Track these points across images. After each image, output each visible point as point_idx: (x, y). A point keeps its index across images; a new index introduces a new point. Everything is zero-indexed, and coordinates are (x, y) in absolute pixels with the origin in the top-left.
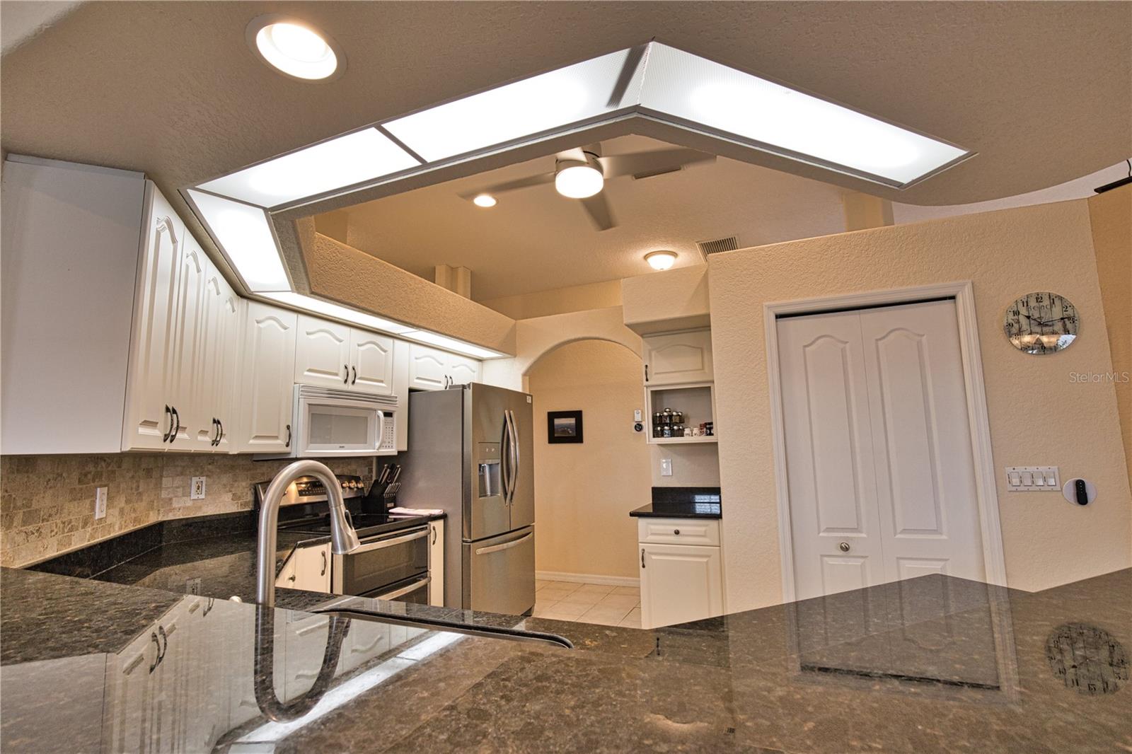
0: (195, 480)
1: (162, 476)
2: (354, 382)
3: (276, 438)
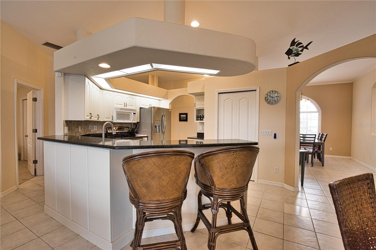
1: (89, 125)
2: (126, 106)
3: (110, 118)
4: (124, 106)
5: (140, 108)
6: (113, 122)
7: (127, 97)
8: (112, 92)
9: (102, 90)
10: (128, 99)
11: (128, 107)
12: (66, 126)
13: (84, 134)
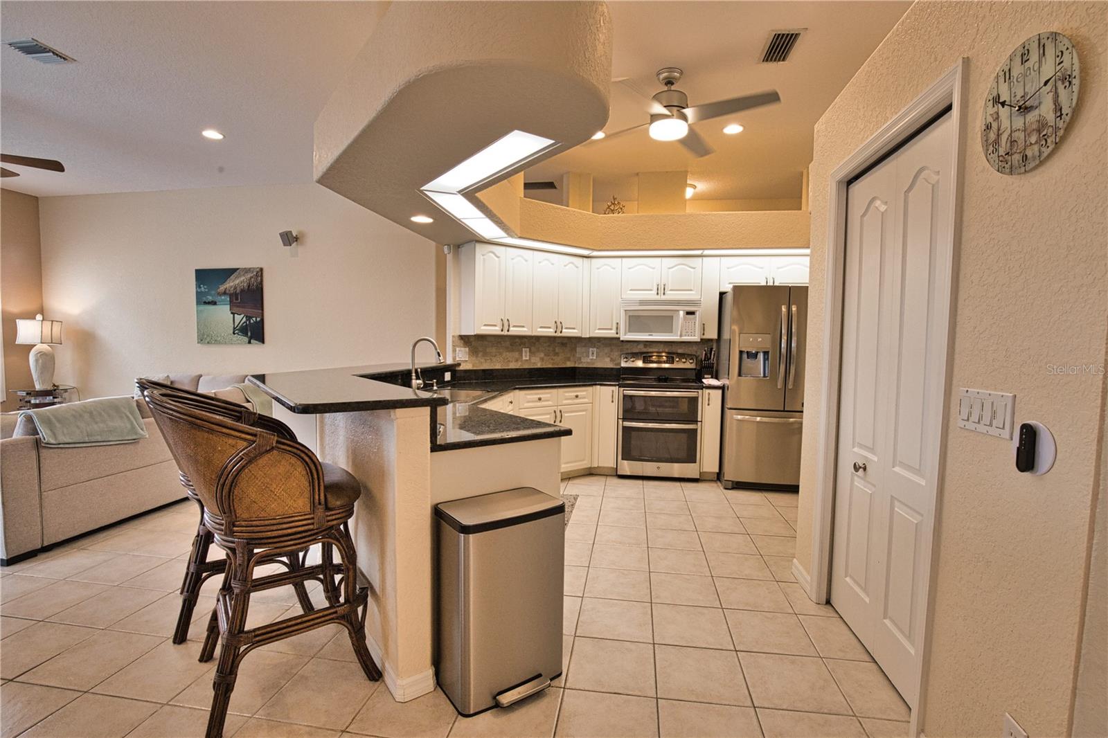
0: (591, 349)
1: (576, 347)
2: (664, 294)
3: (611, 329)
4: (658, 294)
5: (721, 293)
6: (621, 338)
7: (669, 267)
8: (619, 260)
9: (589, 259)
10: (670, 270)
11: (671, 295)
12: (462, 345)
13: (550, 366)
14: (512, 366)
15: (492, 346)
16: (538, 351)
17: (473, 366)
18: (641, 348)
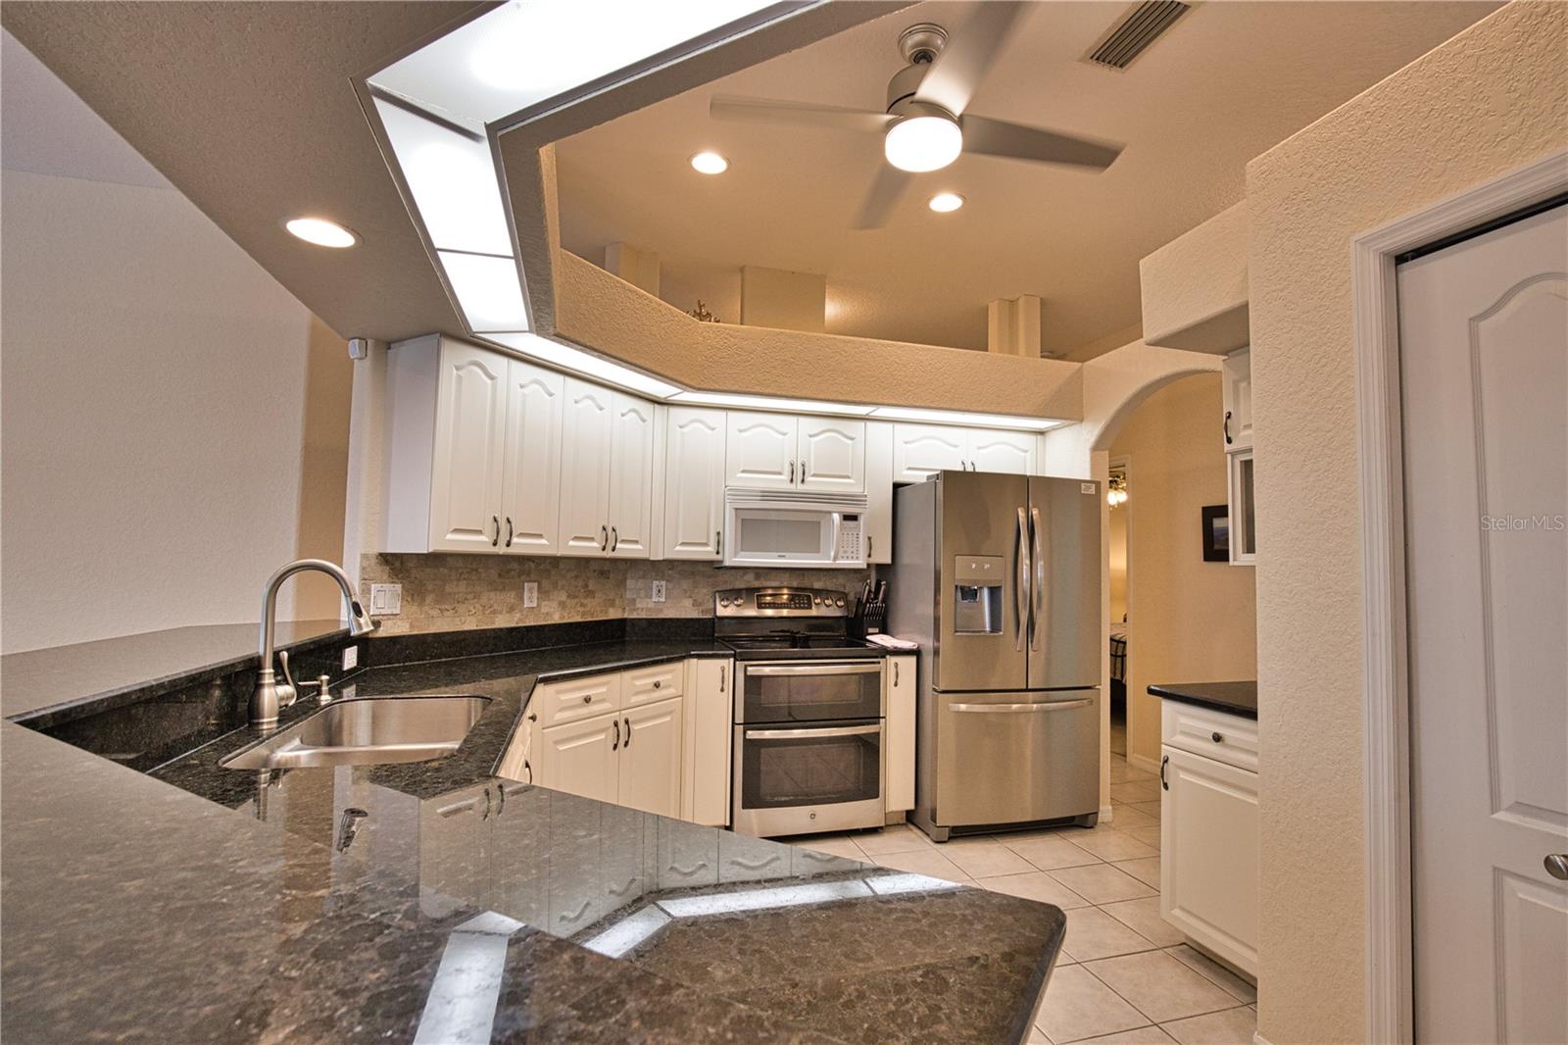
0: (655, 583)
1: (626, 579)
2: (803, 481)
3: (706, 545)
4: (792, 480)
5: (897, 486)
6: (722, 562)
7: (811, 433)
8: (722, 414)
9: (666, 407)
10: (812, 439)
11: (814, 485)
12: (385, 577)
13: (578, 619)
14: (503, 622)
15: (459, 580)
16: (555, 586)
17: (412, 626)
18: (750, 581)
